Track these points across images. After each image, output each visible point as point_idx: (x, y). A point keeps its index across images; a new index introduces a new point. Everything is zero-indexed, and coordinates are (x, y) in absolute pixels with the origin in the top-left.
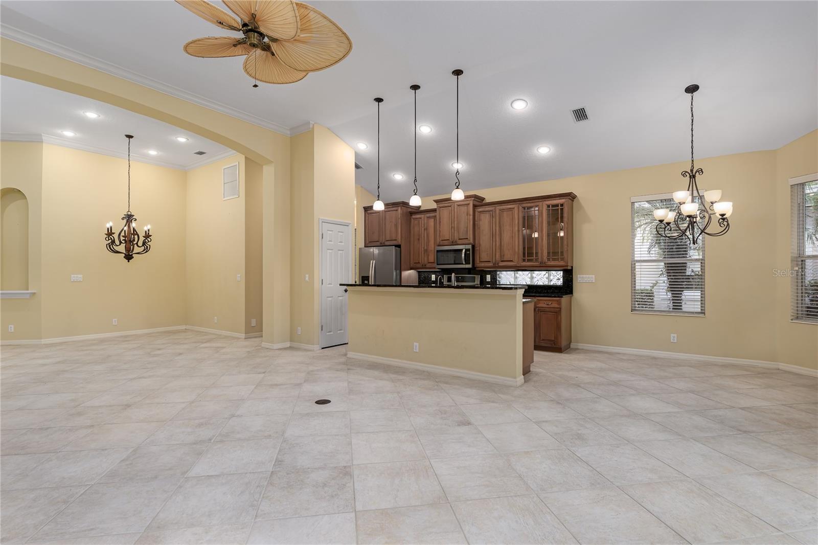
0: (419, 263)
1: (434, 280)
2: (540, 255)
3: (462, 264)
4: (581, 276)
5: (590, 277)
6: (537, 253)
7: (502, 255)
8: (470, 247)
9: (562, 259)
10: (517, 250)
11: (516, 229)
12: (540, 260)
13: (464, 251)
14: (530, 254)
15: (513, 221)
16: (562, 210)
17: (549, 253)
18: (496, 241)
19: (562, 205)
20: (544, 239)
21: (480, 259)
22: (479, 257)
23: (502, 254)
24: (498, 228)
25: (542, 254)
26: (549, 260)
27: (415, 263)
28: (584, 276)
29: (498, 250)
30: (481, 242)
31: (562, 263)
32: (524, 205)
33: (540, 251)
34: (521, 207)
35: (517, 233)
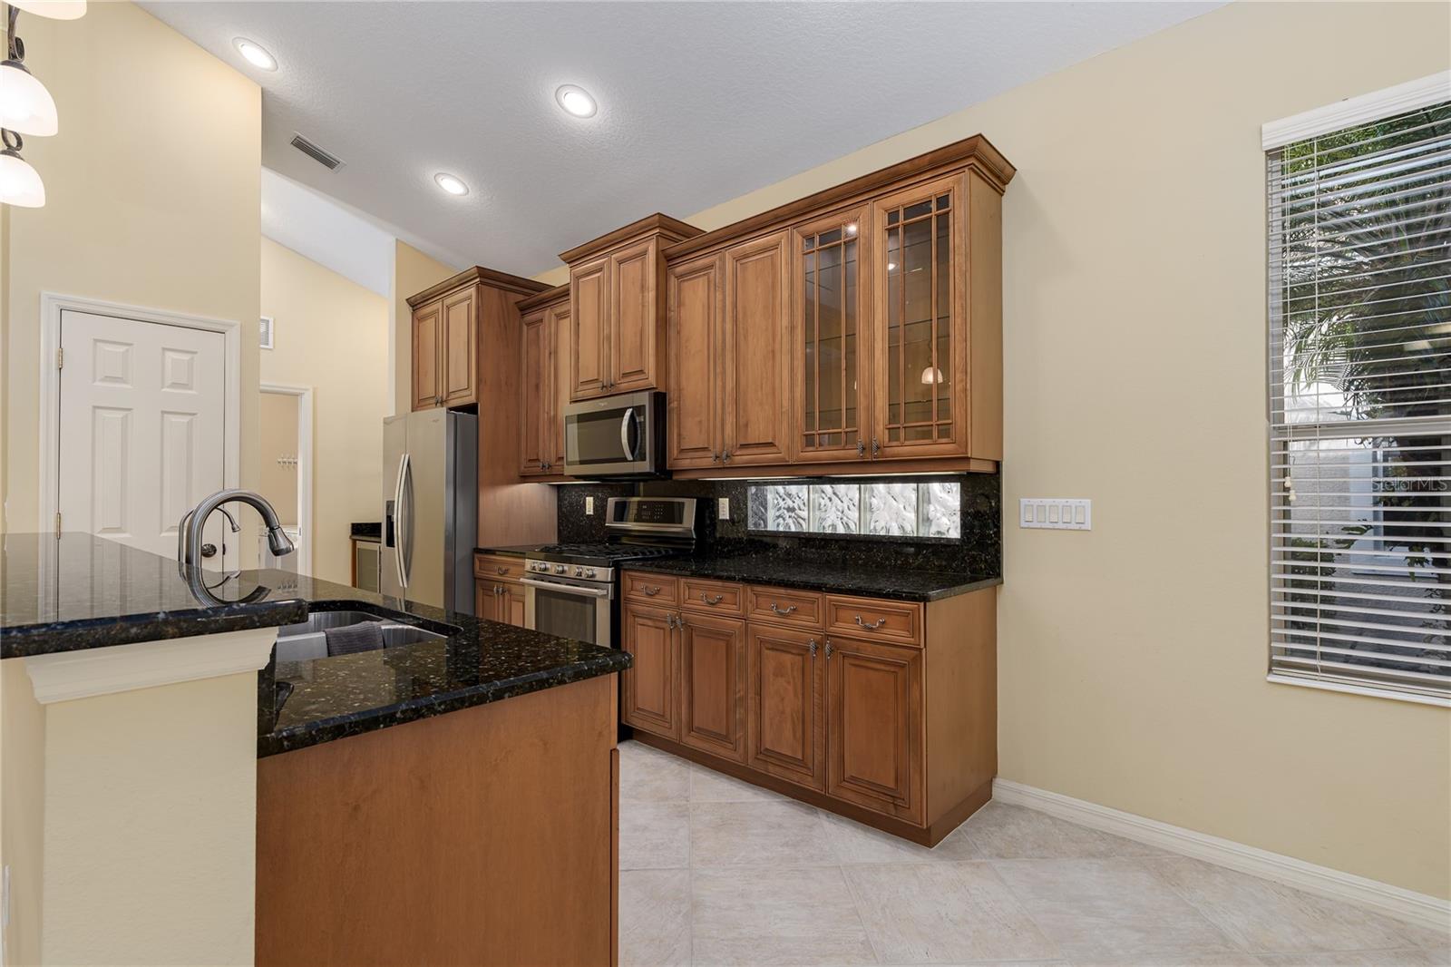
0: (538, 460)
1: (592, 513)
2: (862, 416)
3: (624, 460)
4: (1035, 502)
5: (1076, 509)
6: (852, 410)
7: (742, 426)
8: (644, 400)
9: (945, 432)
10: (786, 403)
11: (785, 321)
12: (862, 438)
13: (628, 413)
14: (829, 417)
15: (774, 298)
16: (943, 221)
17: (893, 406)
18: (724, 372)
19: (943, 201)
20: (878, 353)
21: (679, 443)
22: (679, 435)
23: (742, 422)
24: (729, 326)
25: (871, 409)
26: (893, 433)
27: (530, 460)
28: (1048, 501)
29: (730, 408)
30: (684, 383)
31: (944, 448)
32: (811, 227)
33: (862, 402)
34: (800, 238)
35: (786, 339)
